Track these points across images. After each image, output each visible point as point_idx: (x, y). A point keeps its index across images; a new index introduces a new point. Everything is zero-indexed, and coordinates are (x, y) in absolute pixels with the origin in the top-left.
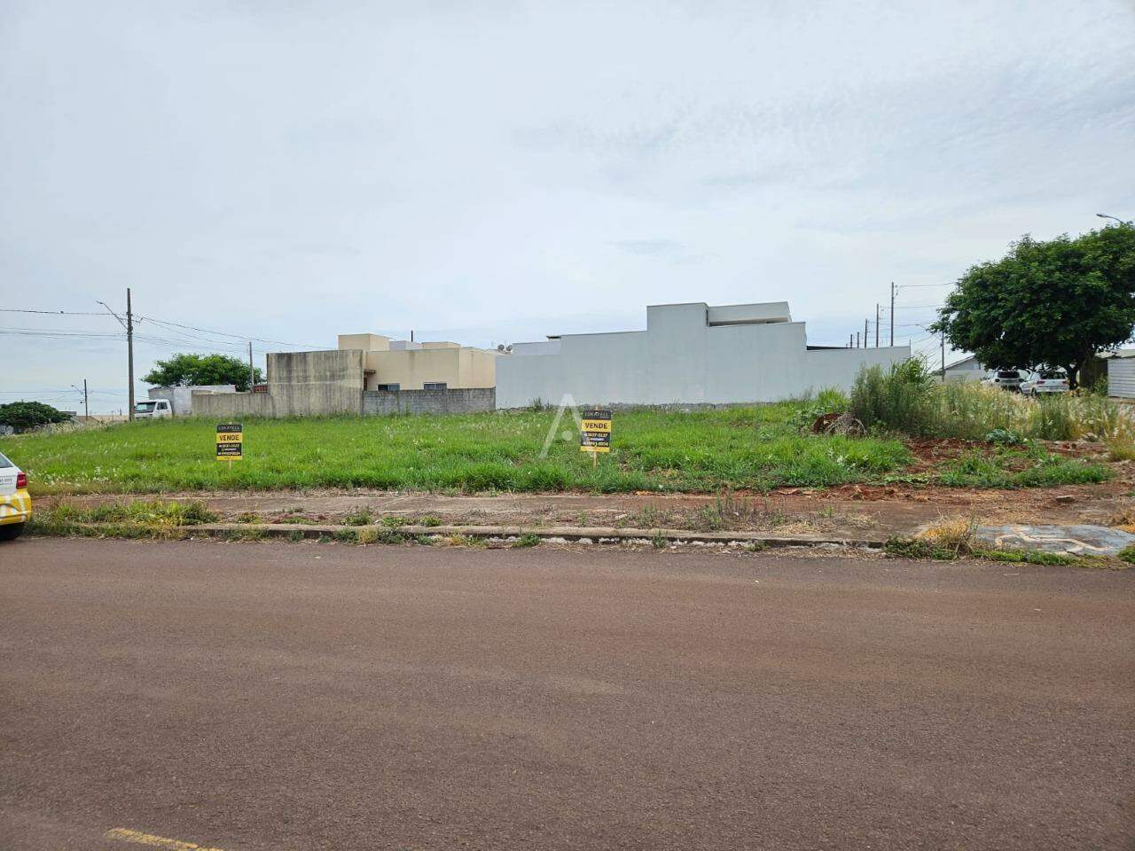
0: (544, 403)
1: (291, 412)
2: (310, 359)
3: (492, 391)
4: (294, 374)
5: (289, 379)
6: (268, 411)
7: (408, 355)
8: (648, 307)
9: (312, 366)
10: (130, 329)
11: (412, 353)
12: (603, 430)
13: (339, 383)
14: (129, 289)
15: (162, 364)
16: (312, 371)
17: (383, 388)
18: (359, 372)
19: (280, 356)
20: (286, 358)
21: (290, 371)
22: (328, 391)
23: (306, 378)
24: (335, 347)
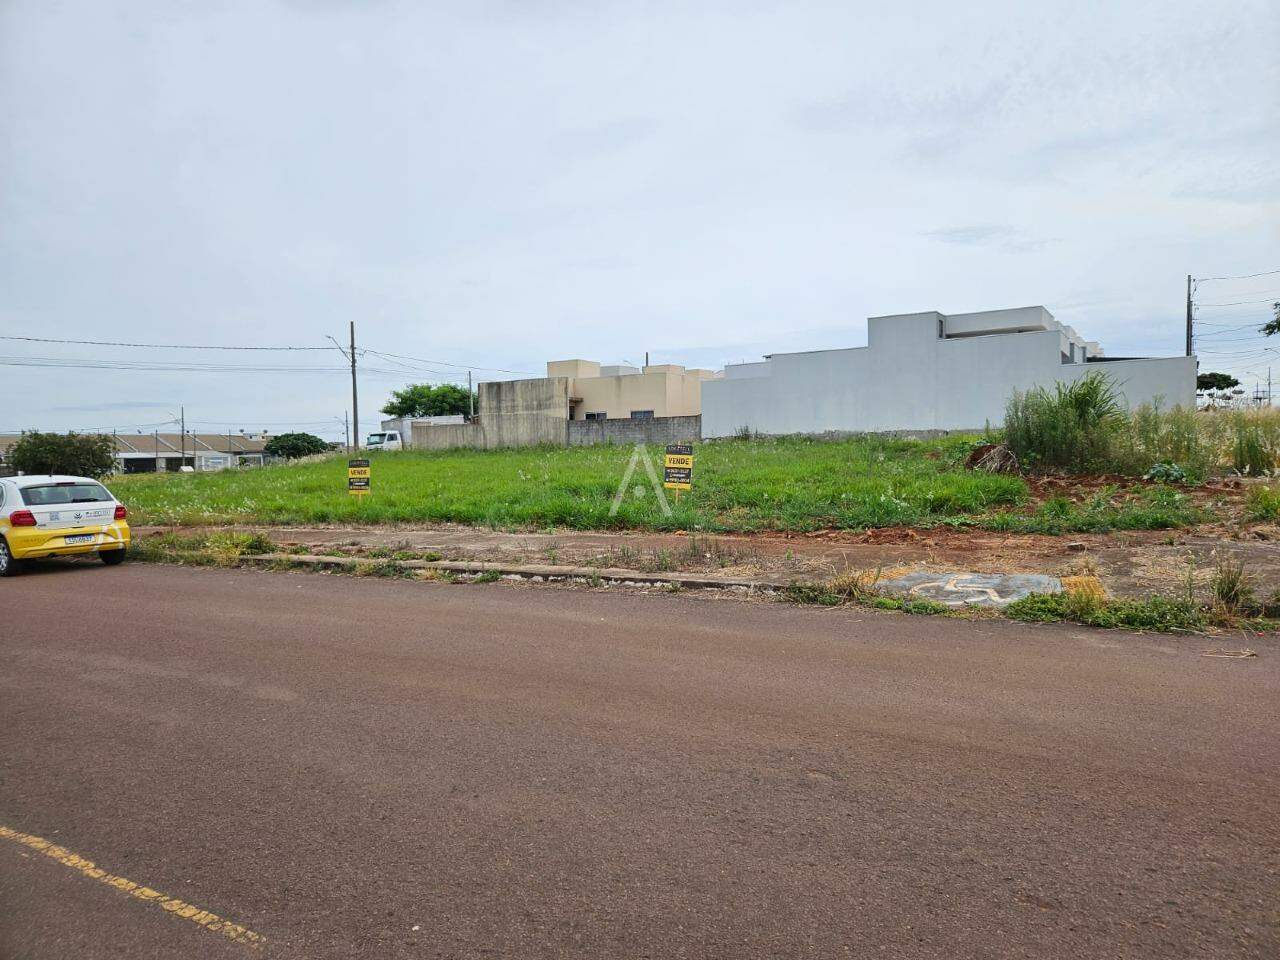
0: (752, 431)
1: (501, 442)
2: (518, 388)
3: (698, 418)
4: (503, 404)
5: (499, 409)
6: (480, 443)
7: (614, 382)
8: (869, 319)
9: (520, 395)
10: (354, 361)
11: (616, 378)
12: (684, 466)
13: (545, 412)
14: (352, 323)
15: (398, 395)
16: (520, 401)
17: (590, 417)
18: (564, 400)
19: (490, 385)
20: (495, 387)
21: (499, 401)
22: (535, 421)
23: (514, 408)
24: (542, 374)
